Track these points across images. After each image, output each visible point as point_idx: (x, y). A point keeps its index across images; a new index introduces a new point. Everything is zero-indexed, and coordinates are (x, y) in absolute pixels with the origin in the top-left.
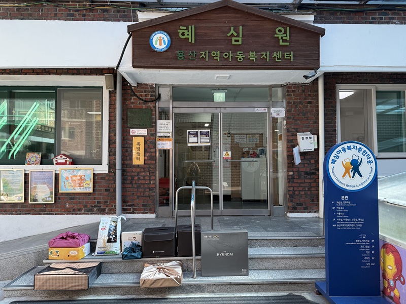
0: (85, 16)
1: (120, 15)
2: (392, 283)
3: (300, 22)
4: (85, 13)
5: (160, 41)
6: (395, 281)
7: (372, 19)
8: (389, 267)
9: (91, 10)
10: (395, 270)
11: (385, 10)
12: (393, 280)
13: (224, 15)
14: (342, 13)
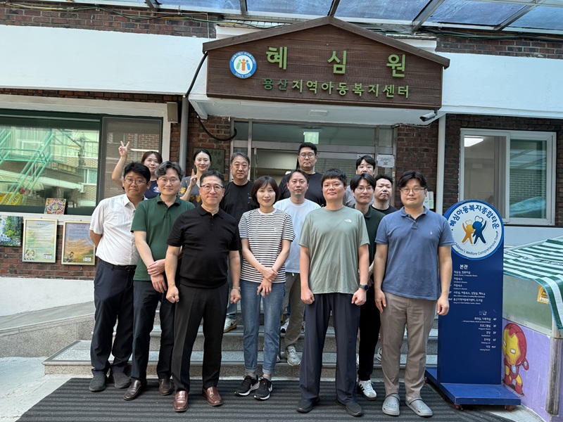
0: (147, 28)
1: (193, 29)
2: (514, 369)
3: (419, 50)
4: (148, 23)
5: (243, 64)
6: (517, 366)
7: (508, 50)
8: (513, 351)
9: (157, 20)
10: (518, 353)
11: (526, 39)
12: (516, 366)
13: (325, 35)
14: (471, 40)
